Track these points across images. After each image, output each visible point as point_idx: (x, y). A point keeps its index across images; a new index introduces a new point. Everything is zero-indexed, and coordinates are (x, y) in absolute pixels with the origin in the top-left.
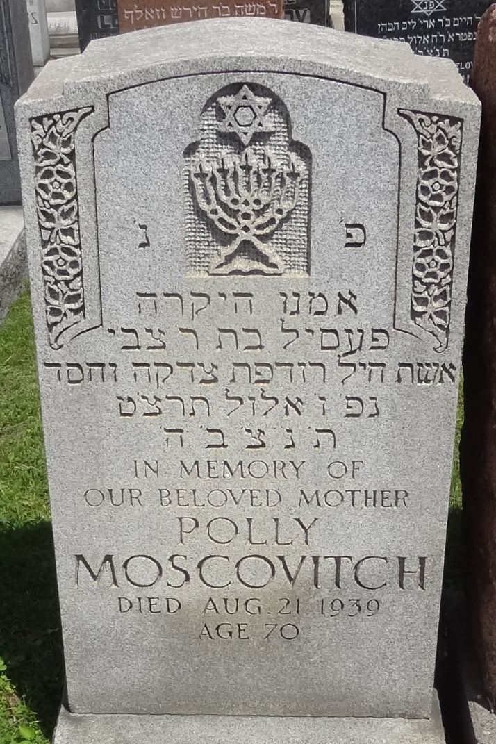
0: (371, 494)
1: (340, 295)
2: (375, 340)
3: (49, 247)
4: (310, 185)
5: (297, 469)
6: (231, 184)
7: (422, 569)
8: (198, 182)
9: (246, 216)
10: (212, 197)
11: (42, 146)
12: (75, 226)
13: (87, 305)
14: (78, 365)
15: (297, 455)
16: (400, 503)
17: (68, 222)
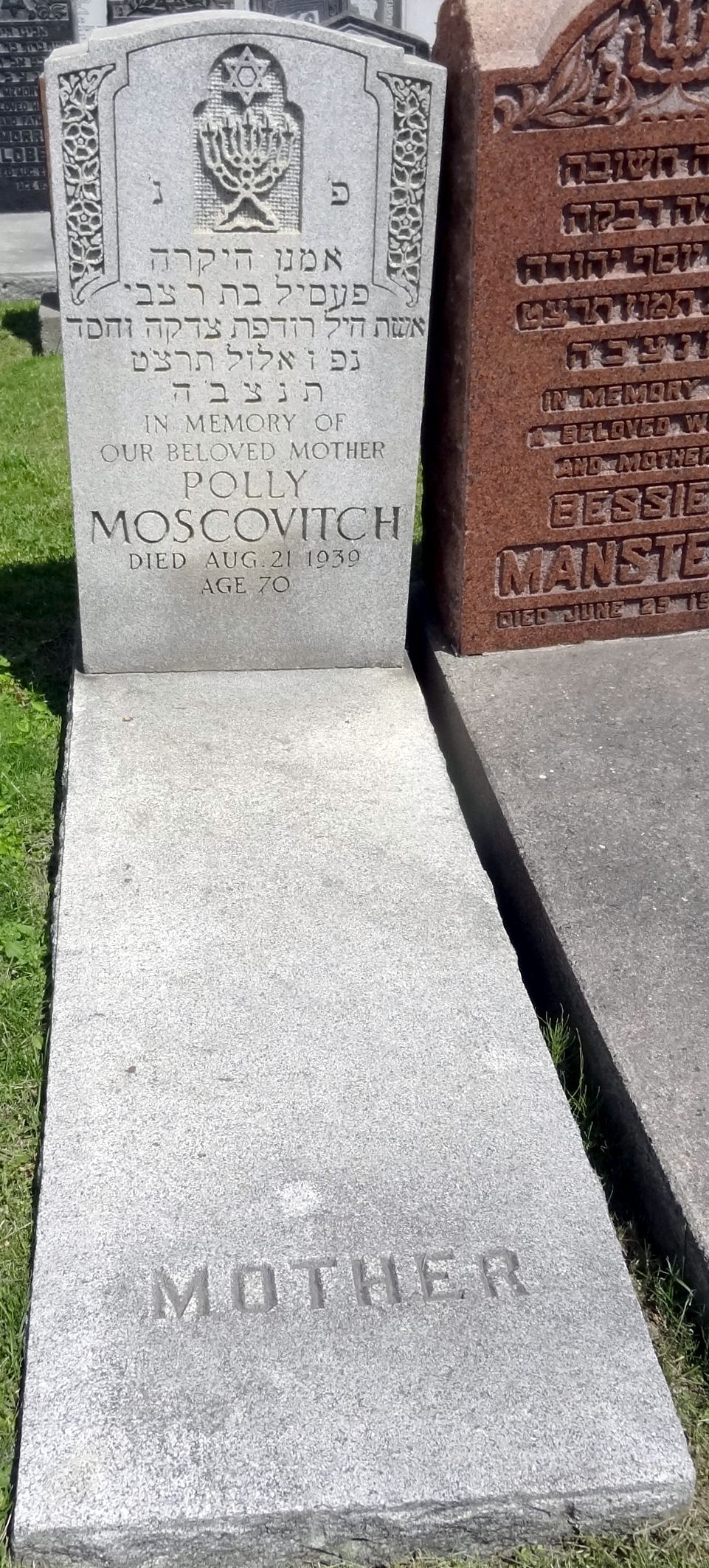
0: (352, 446)
1: (327, 252)
2: (356, 295)
3: (73, 203)
4: (302, 145)
5: (289, 422)
6: (234, 143)
7: (396, 520)
8: (205, 140)
9: (247, 174)
10: (218, 155)
11: (69, 102)
12: (97, 182)
13: (107, 259)
14: (97, 321)
15: (289, 407)
16: (377, 454)
17: (91, 178)
